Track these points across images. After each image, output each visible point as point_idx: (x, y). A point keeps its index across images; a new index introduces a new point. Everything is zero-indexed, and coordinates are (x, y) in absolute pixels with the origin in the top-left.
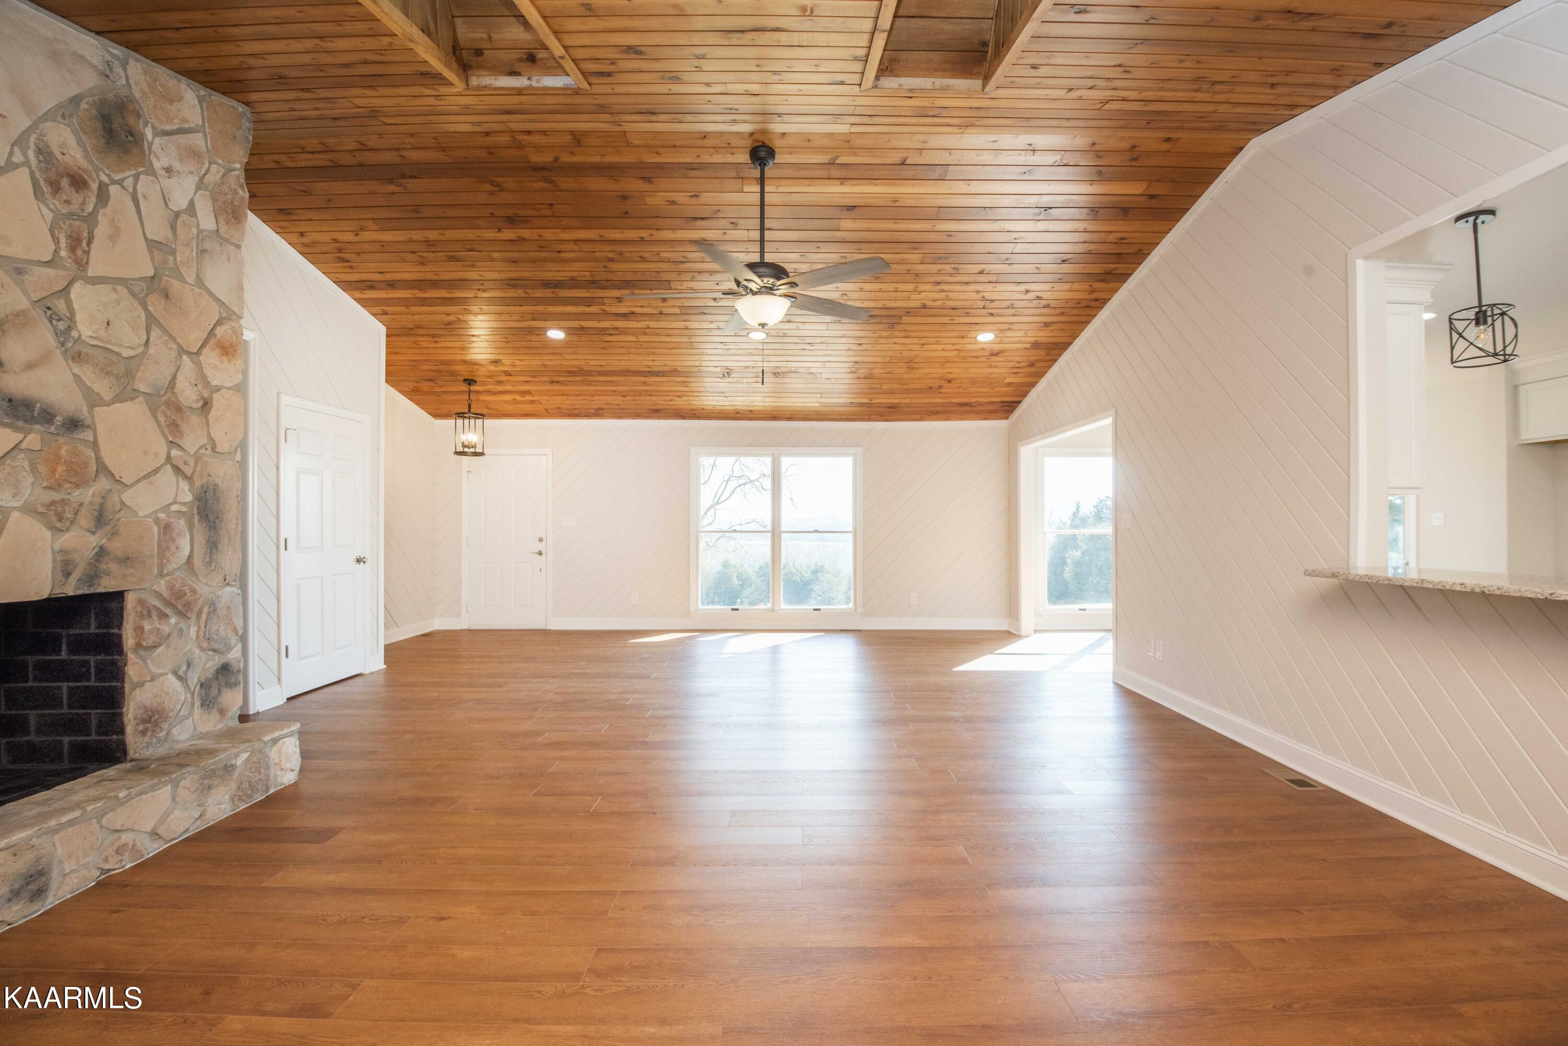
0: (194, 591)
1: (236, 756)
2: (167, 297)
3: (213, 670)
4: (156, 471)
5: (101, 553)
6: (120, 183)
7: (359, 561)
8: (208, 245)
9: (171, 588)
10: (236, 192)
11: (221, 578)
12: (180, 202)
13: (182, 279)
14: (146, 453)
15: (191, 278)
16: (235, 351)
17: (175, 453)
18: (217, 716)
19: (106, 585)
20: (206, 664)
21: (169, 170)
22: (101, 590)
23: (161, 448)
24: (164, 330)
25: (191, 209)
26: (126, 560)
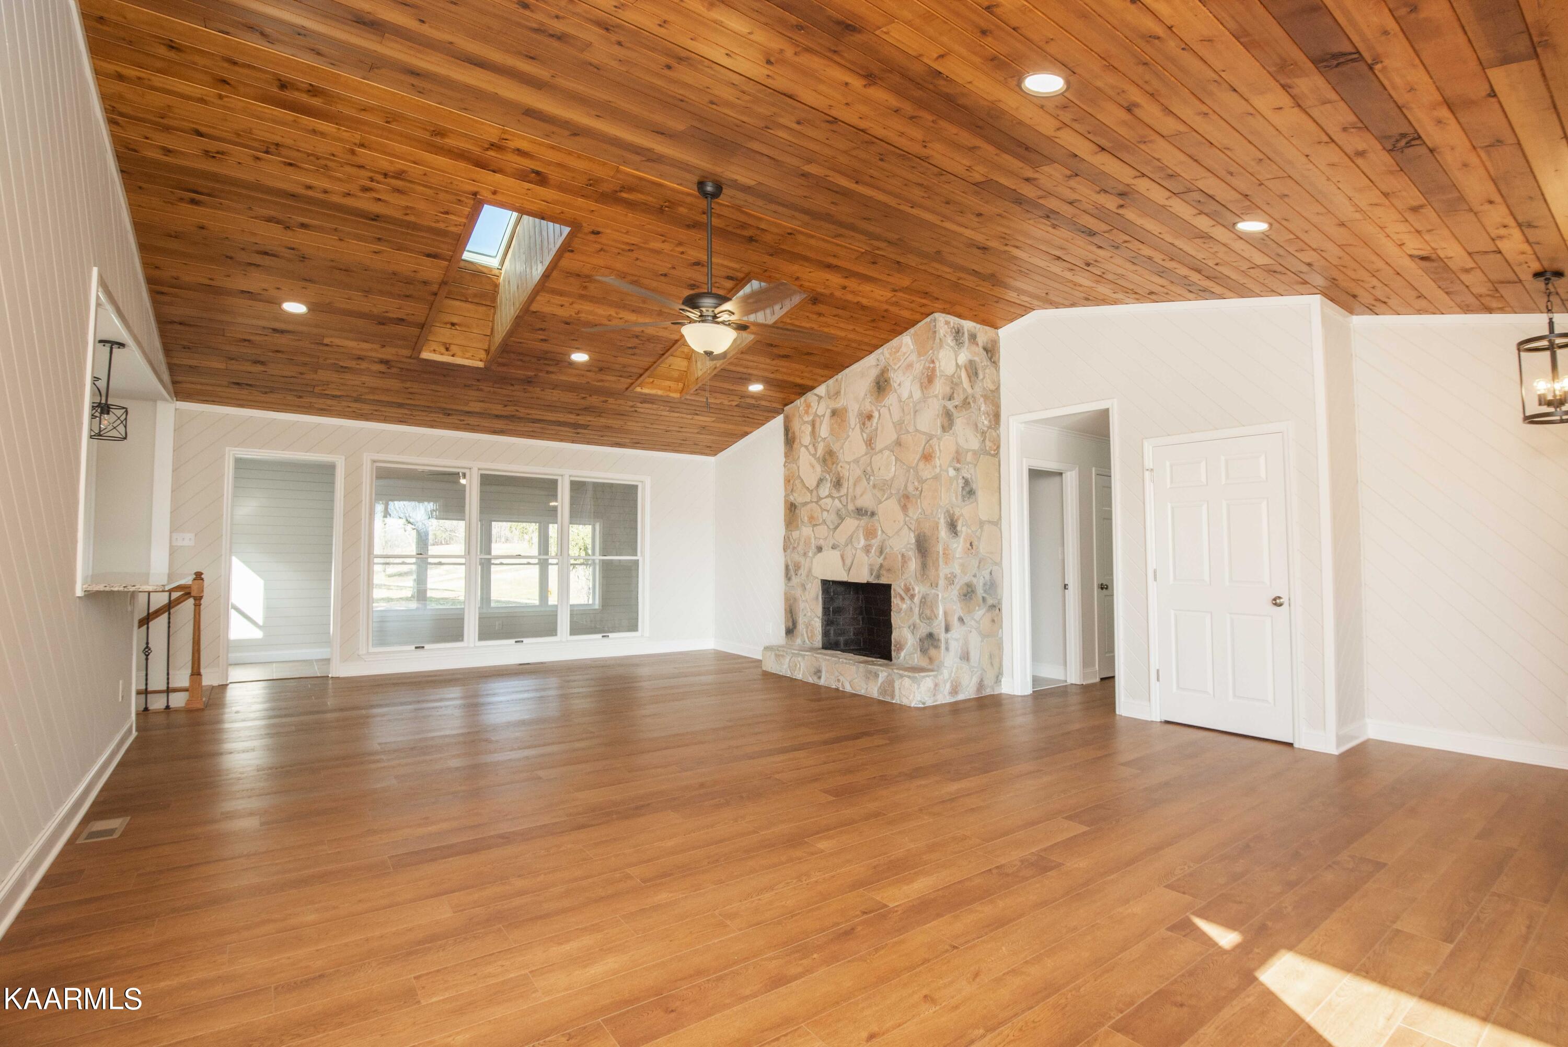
0: (914, 589)
1: (882, 671)
2: (900, 445)
3: (925, 634)
4: (900, 529)
5: (881, 566)
6: (884, 406)
7: (1276, 602)
8: (917, 408)
9: (905, 585)
10: (929, 367)
11: (929, 584)
12: (905, 395)
13: (908, 432)
14: (895, 521)
15: (911, 429)
16: (931, 456)
17: (907, 519)
18: (928, 661)
19: (883, 581)
20: (923, 630)
21: (899, 385)
22: (881, 582)
23: (900, 516)
24: (901, 462)
25: (911, 396)
26: (889, 570)
